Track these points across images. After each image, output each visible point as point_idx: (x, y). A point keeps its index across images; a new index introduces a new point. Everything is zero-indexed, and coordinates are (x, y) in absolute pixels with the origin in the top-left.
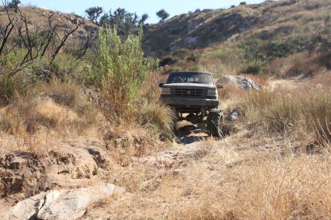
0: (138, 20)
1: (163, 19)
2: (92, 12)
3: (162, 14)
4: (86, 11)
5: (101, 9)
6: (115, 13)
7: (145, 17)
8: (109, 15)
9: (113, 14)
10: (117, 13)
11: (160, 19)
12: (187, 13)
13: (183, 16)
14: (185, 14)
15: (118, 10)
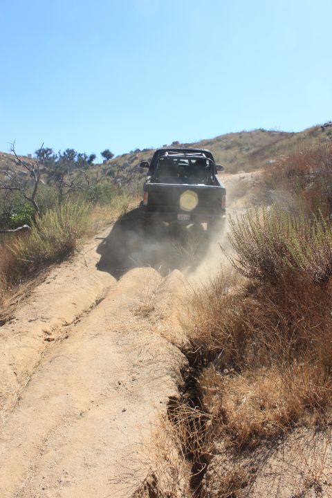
0: (87, 160)
1: (108, 159)
2: (42, 153)
3: (107, 154)
4: (36, 153)
5: (50, 150)
6: (64, 153)
7: (93, 157)
8: (58, 156)
9: (63, 155)
10: (66, 153)
11: (105, 159)
12: (129, 153)
13: (124, 156)
14: (126, 154)
15: (67, 151)
